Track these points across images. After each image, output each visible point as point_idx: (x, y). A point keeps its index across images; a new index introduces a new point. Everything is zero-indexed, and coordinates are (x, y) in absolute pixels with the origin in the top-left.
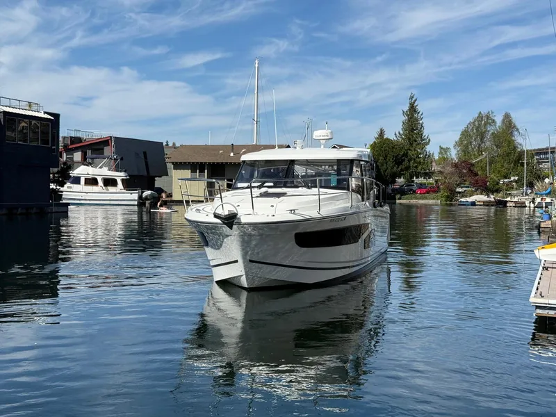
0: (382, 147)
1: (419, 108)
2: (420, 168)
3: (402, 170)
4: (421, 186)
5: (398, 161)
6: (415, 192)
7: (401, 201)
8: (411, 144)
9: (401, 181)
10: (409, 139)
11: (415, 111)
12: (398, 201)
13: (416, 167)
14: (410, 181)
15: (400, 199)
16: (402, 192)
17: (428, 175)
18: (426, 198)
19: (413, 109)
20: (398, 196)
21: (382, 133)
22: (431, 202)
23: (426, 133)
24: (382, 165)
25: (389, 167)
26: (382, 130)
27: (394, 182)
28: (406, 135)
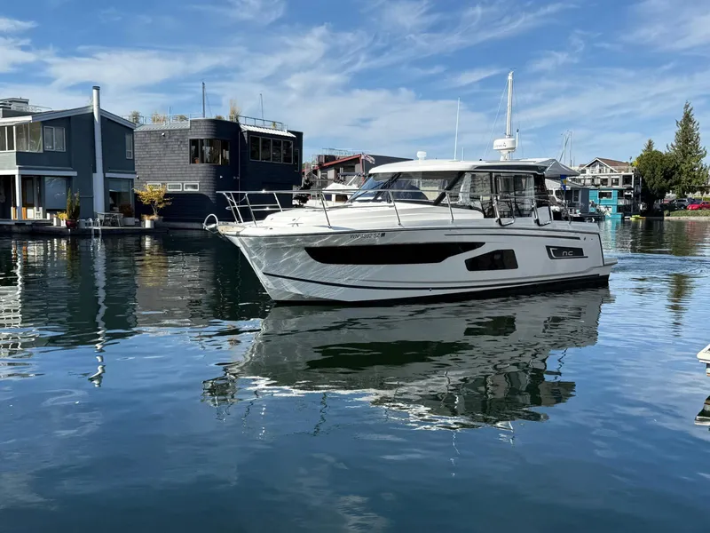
0: (651, 160)
1: (695, 118)
2: (694, 182)
3: (671, 185)
4: (693, 201)
5: (667, 175)
6: (685, 208)
7: (670, 218)
8: (685, 157)
9: (670, 196)
10: (683, 151)
11: (690, 121)
12: (666, 218)
13: (690, 181)
14: (682, 196)
15: (668, 215)
16: (671, 208)
17: (702, 190)
18: (698, 215)
19: (688, 119)
20: (666, 212)
21: (650, 144)
22: (703, 219)
23: (701, 145)
24: (649, 179)
25: (657, 182)
26: (650, 142)
27: (663, 197)
28: (679, 147)
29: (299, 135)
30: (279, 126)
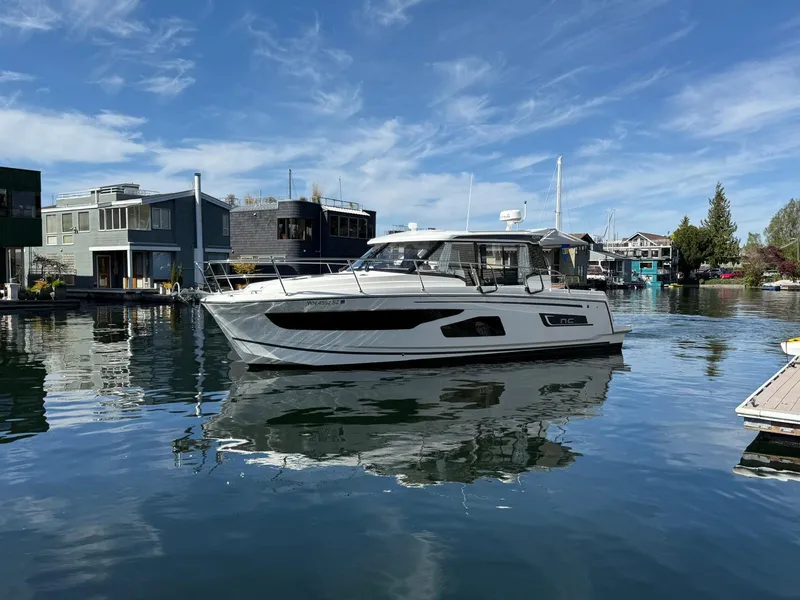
0: (686, 233)
1: (726, 196)
2: (726, 253)
3: (706, 256)
4: (725, 271)
5: (702, 247)
6: (719, 277)
7: (705, 286)
8: (717, 231)
9: (705, 266)
10: (716, 226)
11: (722, 199)
12: (701, 286)
13: (723, 253)
14: (715, 266)
15: (703, 283)
16: (706, 277)
17: (734, 261)
18: (730, 283)
19: (719, 197)
20: (701, 281)
21: (686, 221)
22: (736, 286)
23: (732, 220)
24: (686, 251)
25: (693, 254)
26: (686, 218)
27: (698, 267)
28: (712, 223)
29: (373, 214)
30: (355, 206)
